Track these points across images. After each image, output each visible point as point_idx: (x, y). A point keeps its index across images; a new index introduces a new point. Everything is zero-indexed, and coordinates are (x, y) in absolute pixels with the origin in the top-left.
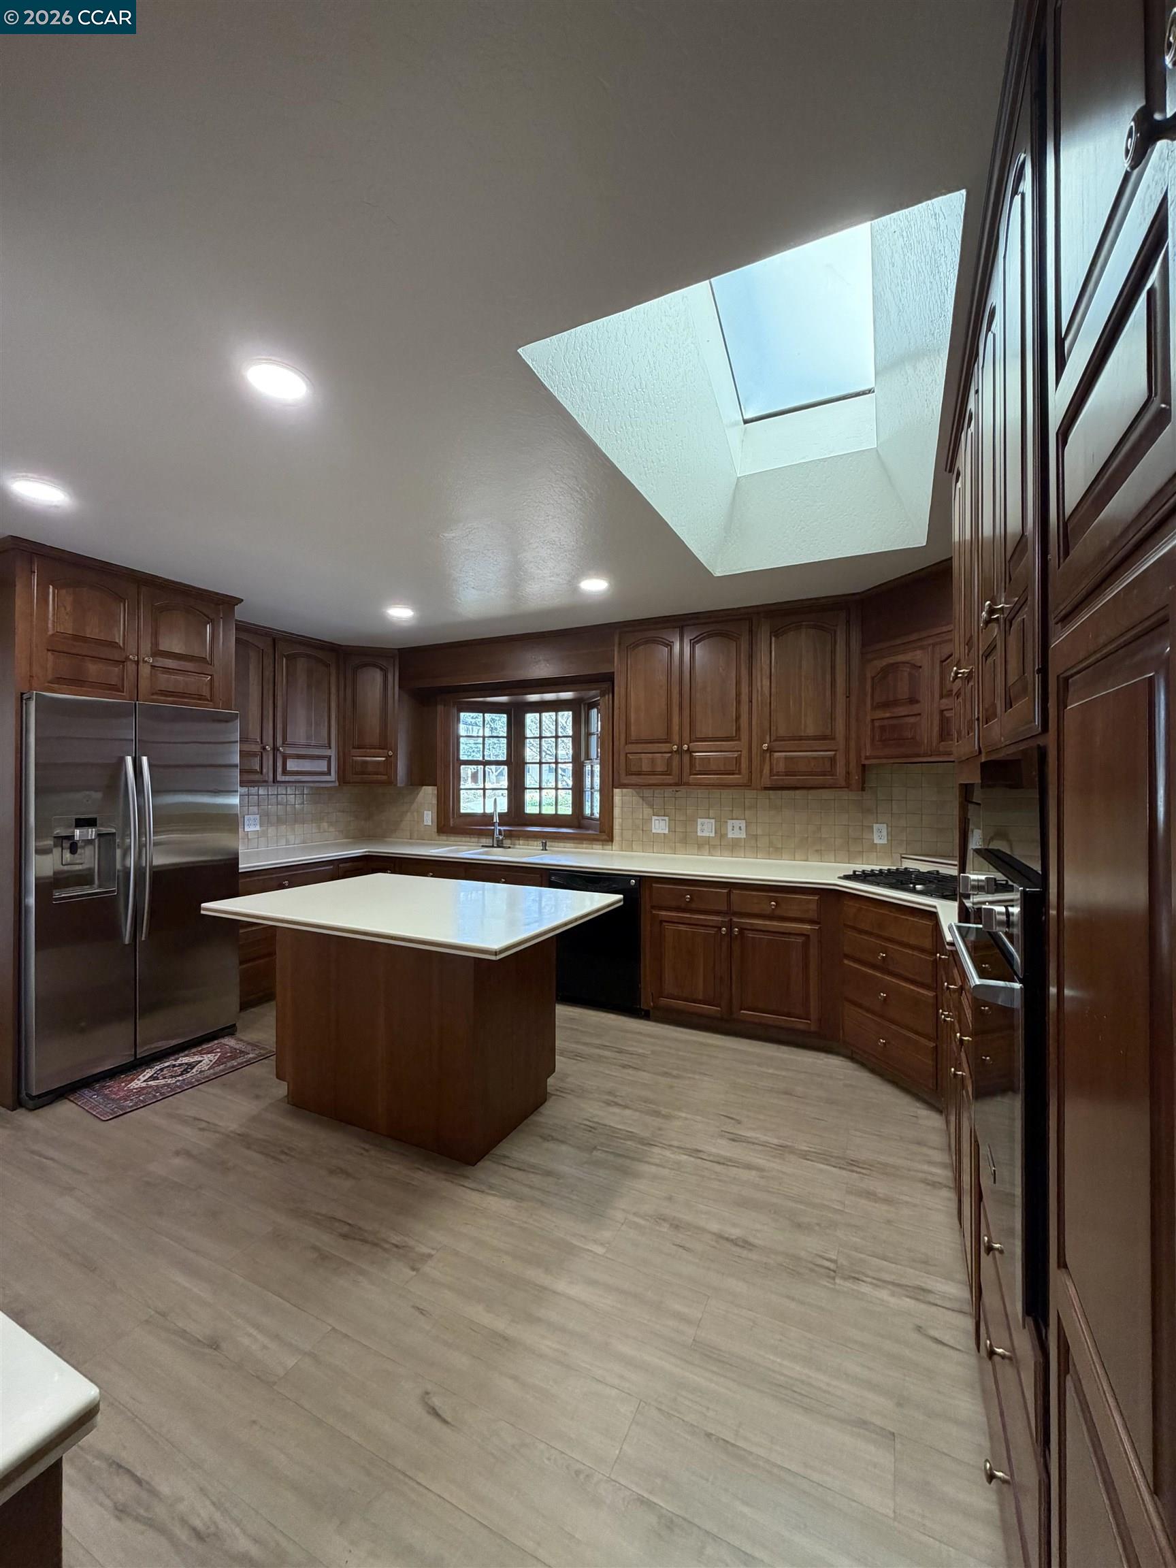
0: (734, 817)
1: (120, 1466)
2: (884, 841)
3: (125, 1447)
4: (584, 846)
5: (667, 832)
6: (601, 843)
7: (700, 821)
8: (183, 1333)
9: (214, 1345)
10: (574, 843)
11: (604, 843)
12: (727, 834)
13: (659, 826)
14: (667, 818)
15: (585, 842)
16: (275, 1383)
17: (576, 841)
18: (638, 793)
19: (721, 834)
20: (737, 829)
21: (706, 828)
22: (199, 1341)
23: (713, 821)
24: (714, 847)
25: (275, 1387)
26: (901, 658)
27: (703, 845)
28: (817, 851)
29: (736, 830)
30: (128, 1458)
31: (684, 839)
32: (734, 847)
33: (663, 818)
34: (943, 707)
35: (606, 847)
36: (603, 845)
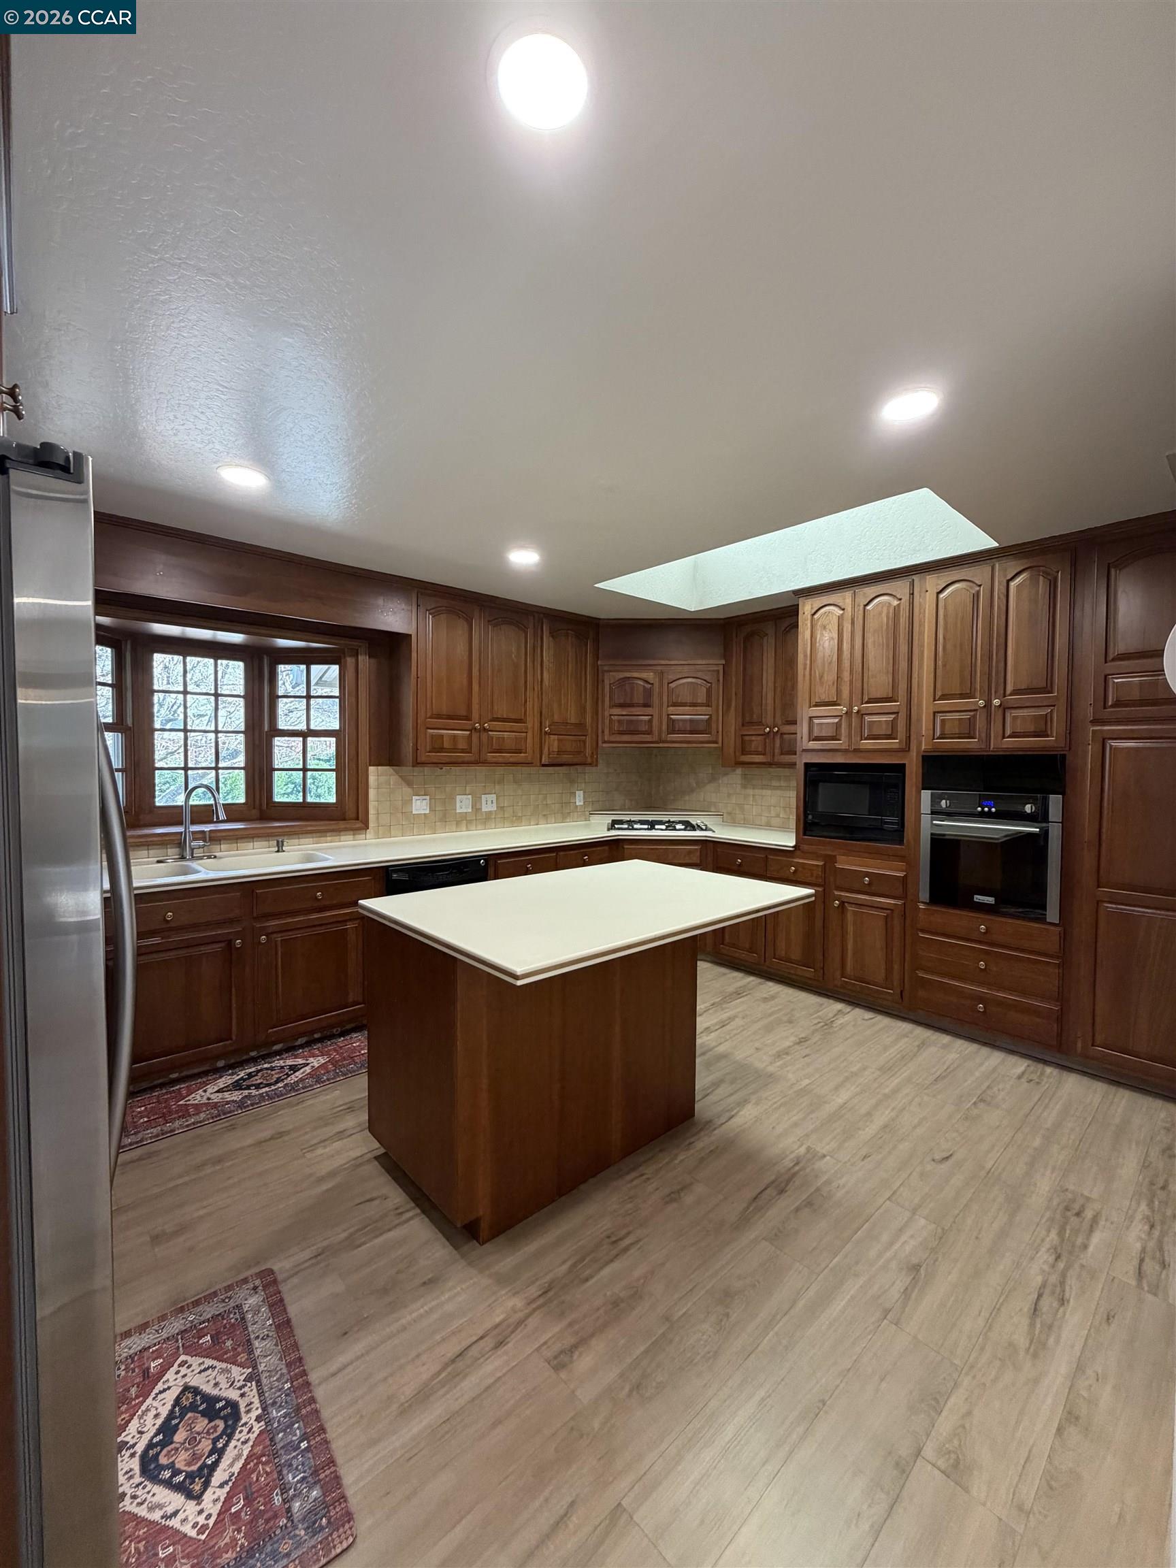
0: (487, 792)
1: (1035, 1310)
2: (582, 803)
3: (1021, 1310)
4: (329, 838)
5: (428, 812)
6: (352, 832)
7: (459, 798)
8: (906, 1293)
9: (916, 1268)
10: (313, 837)
11: (355, 832)
12: (481, 809)
13: (420, 806)
14: (428, 797)
15: (328, 834)
16: (943, 1229)
17: (314, 835)
18: (397, 772)
19: (476, 808)
20: (489, 802)
21: (463, 804)
22: (914, 1278)
23: (470, 797)
24: (469, 822)
25: (946, 1228)
26: (636, 675)
27: (463, 821)
28: (544, 815)
29: (489, 804)
30: (1027, 1306)
31: (444, 817)
32: (486, 820)
33: (424, 797)
34: (670, 713)
35: (358, 837)
36: (354, 835)
